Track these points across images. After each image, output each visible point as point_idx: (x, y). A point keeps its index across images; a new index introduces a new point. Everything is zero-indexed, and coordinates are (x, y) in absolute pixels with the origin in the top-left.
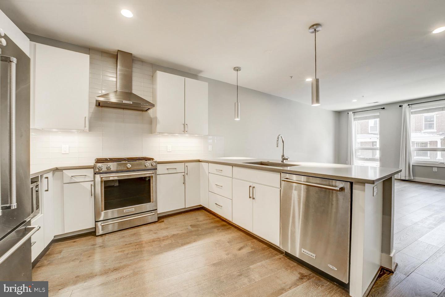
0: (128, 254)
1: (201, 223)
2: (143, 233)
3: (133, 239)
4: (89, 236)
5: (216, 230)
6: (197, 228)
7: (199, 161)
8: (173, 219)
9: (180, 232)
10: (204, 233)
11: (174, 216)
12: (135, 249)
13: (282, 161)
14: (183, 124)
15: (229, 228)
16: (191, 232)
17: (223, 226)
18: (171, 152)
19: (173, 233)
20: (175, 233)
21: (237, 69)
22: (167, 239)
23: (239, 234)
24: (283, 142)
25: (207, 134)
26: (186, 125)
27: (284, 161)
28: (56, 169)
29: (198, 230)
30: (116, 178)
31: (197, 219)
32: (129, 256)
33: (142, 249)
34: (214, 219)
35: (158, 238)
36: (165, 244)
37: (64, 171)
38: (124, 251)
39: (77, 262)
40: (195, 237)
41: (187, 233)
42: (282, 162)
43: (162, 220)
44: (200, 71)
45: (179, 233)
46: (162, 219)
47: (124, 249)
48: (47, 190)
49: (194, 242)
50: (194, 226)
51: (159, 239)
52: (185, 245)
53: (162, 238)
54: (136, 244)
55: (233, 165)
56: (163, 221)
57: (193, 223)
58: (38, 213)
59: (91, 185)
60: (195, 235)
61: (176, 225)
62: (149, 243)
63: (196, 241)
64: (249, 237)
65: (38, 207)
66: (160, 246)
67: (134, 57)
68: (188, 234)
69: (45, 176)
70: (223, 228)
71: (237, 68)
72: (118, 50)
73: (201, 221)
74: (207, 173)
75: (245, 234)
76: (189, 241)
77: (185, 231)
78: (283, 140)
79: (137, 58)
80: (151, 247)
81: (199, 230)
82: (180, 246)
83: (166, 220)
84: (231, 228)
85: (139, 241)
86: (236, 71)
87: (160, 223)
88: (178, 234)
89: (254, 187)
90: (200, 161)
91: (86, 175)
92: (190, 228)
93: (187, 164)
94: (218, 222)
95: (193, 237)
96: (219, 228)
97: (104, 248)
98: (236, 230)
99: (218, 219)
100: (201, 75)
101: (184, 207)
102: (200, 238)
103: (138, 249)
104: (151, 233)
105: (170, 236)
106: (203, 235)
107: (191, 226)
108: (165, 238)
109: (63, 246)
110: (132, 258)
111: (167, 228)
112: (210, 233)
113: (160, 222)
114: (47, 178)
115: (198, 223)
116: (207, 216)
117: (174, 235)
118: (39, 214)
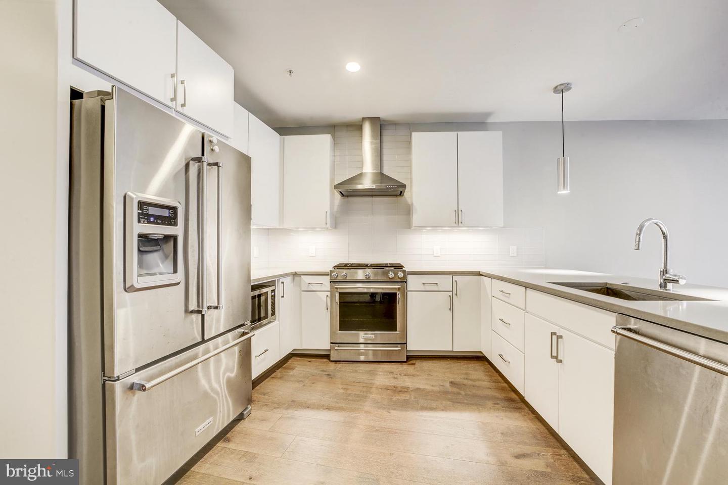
0: (350, 394)
1: (471, 383)
2: (380, 373)
3: (364, 377)
4: (325, 358)
5: (490, 404)
6: (460, 389)
7: (479, 274)
8: (431, 364)
9: (428, 387)
10: (465, 401)
11: (433, 360)
12: (361, 391)
13: (663, 286)
14: (455, 211)
15: (519, 409)
16: (446, 393)
17: (511, 400)
18: (439, 256)
19: (418, 386)
20: (421, 387)
21: (562, 89)
22: (406, 392)
23: (534, 426)
24: (665, 237)
25: (502, 225)
26: (460, 213)
27: (670, 286)
28: (294, 273)
29: (459, 394)
30: (365, 290)
31: (467, 374)
32: (350, 398)
33: (369, 395)
34: (497, 383)
35: (394, 387)
36: (400, 398)
37: (302, 276)
38: (347, 389)
39: (301, 385)
40: (449, 403)
41: (439, 392)
42: (661, 286)
43: (414, 362)
44: (488, 115)
45: (426, 389)
46: (414, 360)
47: (349, 387)
48: (283, 297)
49: (443, 410)
50: (457, 384)
51: (395, 389)
52: (425, 410)
53: (399, 388)
54: (365, 385)
55: (526, 286)
56: (414, 364)
57: (458, 379)
58: (275, 319)
59: (327, 296)
60: (449, 400)
61: (429, 375)
62: (380, 390)
63: (446, 411)
64: (553, 440)
65: (273, 314)
66: (391, 399)
67: (384, 121)
68: (439, 395)
69: (281, 280)
70: (506, 404)
71: (562, 87)
72: (363, 118)
73: (471, 380)
74: (490, 297)
75: (546, 431)
76: (434, 407)
77: (437, 389)
78: (663, 233)
79: (388, 121)
80: (379, 396)
81: (461, 394)
82: (417, 410)
83: (419, 364)
84: (524, 409)
85: (371, 381)
86: (559, 93)
87: (408, 366)
88: (424, 390)
89: (561, 337)
90: (481, 273)
91: (322, 284)
92: (448, 385)
93: (455, 278)
94: (503, 389)
95: (444, 402)
96: (499, 402)
97: (331, 378)
98: (532, 415)
99: (506, 385)
100: (491, 120)
101: (451, 350)
102: (454, 407)
103: (363, 392)
104: (391, 375)
105: (411, 389)
106: (464, 403)
107: (451, 382)
108: (403, 390)
109: (299, 363)
110: (352, 402)
111: (414, 375)
112: (476, 405)
113: (409, 364)
114: (283, 283)
115: (466, 382)
116: (487, 373)
117: (418, 389)
118: (275, 322)
